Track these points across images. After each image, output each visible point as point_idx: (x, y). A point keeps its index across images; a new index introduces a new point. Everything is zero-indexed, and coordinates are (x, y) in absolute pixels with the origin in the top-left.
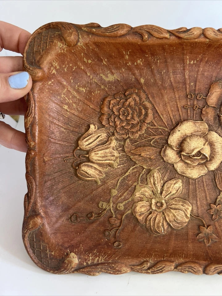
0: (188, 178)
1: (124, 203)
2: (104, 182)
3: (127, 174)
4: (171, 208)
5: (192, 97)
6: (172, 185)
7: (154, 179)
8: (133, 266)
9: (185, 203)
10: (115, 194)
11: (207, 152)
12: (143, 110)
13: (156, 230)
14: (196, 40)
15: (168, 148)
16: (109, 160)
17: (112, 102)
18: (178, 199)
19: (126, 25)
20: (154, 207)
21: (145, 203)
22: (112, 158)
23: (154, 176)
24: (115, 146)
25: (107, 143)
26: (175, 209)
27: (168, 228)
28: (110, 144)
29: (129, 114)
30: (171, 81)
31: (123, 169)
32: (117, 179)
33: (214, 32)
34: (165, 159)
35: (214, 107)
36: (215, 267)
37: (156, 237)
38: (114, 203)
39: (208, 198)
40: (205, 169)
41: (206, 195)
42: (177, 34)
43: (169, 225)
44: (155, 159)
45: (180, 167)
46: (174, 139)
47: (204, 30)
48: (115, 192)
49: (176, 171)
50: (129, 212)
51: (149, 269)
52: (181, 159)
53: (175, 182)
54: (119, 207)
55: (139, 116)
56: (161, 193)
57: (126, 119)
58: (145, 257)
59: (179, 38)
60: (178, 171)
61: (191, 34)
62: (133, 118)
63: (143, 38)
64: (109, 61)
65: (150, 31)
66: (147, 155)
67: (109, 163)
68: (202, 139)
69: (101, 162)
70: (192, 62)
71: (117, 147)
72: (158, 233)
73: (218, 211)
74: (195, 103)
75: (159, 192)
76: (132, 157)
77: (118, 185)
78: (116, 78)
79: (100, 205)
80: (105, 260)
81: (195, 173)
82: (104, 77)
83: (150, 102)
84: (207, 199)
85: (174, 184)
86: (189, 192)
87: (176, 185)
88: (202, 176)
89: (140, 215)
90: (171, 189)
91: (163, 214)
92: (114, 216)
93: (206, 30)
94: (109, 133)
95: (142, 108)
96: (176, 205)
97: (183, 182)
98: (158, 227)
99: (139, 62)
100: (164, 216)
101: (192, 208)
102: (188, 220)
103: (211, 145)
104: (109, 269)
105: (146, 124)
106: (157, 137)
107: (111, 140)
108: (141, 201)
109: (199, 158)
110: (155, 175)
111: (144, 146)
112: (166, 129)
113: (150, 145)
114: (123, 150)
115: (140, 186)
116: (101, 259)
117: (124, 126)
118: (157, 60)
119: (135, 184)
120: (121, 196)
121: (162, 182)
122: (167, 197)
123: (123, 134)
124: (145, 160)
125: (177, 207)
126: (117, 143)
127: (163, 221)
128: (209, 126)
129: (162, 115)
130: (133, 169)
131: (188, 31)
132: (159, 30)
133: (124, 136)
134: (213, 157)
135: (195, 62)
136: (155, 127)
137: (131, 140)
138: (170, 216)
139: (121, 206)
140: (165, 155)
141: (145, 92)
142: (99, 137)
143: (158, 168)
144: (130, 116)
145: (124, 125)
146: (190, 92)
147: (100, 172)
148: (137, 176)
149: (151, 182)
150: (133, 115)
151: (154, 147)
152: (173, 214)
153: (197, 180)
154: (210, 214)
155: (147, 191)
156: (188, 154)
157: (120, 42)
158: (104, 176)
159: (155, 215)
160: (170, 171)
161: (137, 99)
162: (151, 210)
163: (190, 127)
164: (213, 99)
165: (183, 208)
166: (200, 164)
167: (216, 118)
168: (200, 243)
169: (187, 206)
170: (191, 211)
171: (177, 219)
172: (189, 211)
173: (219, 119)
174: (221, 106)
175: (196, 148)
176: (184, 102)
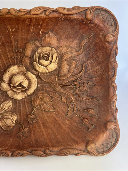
0: (16, 100)
4: (4, 118)
5: (16, 51)
6: (6, 104)
9: (13, 114)
11: (26, 84)
14: (7, 16)
15: (2, 82)
18: (9, 112)
26: (6, 118)
27: (1, 130)
30: (2, 41)
33: (15, 11)
34: (1, 88)
35: (29, 57)
39: (27, 111)
40: (25, 94)
41: (26, 110)
45: (10, 93)
46: (6, 77)
52: (11, 89)
60: (9, 95)
61: (2, 12)
68: (23, 76)
70: (13, 30)
73: (32, 118)
74: (19, 54)
81: (19, 97)
85: (7, 103)
86: (16, 108)
87: (8, 104)
88: (24, 98)
90: (5, 107)
93: (10, 10)
96: (7, 116)
97: (13, 103)
101: (18, 118)
102: (14, 125)
103: (29, 80)
109: (20, 87)
112: (2, 71)
122: (2, 111)
128: (26, 68)
134: (30, 87)
135: (15, 30)
138: (3, 123)
140: (1, 86)
146: (15, 48)
152: (5, 122)
153: (21, 101)
154: (27, 121)
156: (14, 85)
160: (5, 96)
163: (16, 69)
164: (29, 52)
165: (11, 118)
166: (22, 91)
167: (32, 64)
168: (18, 138)
169: (14, 116)
170: (17, 119)
171: (7, 125)
172: (15, 119)
173: (33, 65)
174: (34, 56)
175: (18, 82)
176: (12, 54)
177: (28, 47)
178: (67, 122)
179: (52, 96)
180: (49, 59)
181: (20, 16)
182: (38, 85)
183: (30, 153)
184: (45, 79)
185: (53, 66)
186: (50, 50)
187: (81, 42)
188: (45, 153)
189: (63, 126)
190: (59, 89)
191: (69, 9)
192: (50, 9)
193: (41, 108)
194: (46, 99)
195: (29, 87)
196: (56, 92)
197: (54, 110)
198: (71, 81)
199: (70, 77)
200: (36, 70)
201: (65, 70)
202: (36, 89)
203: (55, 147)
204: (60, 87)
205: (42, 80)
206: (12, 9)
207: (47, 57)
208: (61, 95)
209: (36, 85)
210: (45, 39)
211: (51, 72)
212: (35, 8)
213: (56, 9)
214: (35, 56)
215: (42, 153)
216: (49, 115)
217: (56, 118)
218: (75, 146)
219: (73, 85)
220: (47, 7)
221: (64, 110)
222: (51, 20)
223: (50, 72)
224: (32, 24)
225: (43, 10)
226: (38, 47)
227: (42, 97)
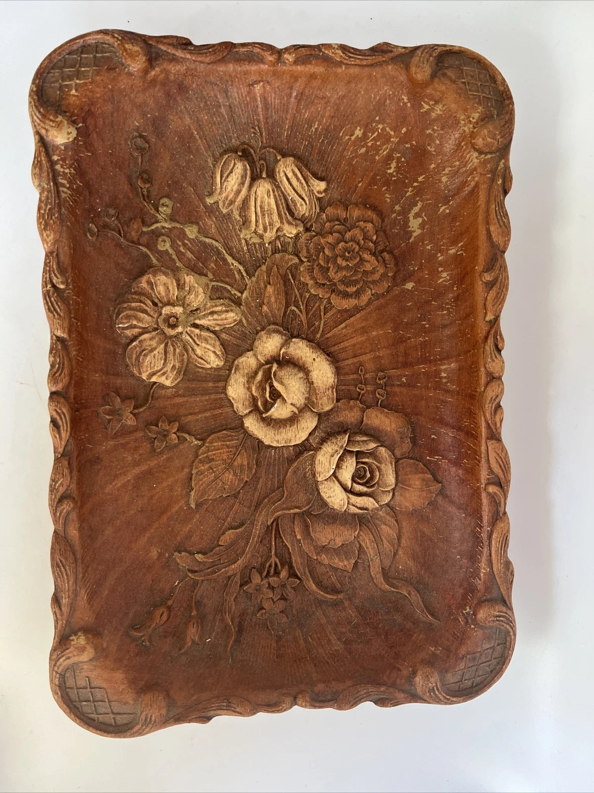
0: (226, 379)
1: (171, 251)
2: (212, 210)
3: (230, 260)
4: (166, 345)
5: (379, 379)
6: (212, 349)
7: (222, 312)
8: (57, 255)
9: (179, 373)
10: (188, 233)
11: (279, 411)
12: (355, 289)
13: (123, 312)
14: (482, 369)
15: (284, 337)
16: (257, 221)
17: (369, 226)
18: (186, 360)
19: (509, 240)
20: (166, 310)
21: (175, 292)
22: (261, 227)
23: (227, 311)
24: (284, 235)
25: (289, 218)
26: (166, 353)
27: (127, 337)
28: (290, 223)
29: (347, 261)
30: (410, 338)
31: (238, 252)
32: (218, 237)
33: (497, 396)
34: (263, 333)
35: (362, 422)
36: (67, 415)
37: (109, 311)
38: (170, 230)
39: (190, 418)
40: (246, 408)
41: (195, 414)
42: (492, 332)
43: (135, 338)
44: (261, 313)
45: (248, 361)
46: (301, 350)
47: (500, 378)
48: (191, 232)
49: (240, 355)
50: (154, 261)
51: (54, 286)
52: (263, 365)
53: (219, 353)
54: (164, 241)
55: (342, 281)
56: (196, 326)
57: (337, 256)
58: (73, 281)
59: (486, 338)
60: (242, 360)
61: (492, 357)
62: (339, 268)
63: (486, 272)
64: (446, 216)
65: (498, 285)
66: (269, 297)
67: (250, 222)
68: (303, 401)
69: (253, 203)
70: (444, 375)
71: (282, 239)
72: (117, 317)
73: (165, 436)
74: (370, 388)
75: (197, 322)
76: (264, 268)
77: (207, 240)
78: (415, 234)
79: (165, 200)
80: (65, 199)
81: (237, 390)
82: (416, 209)
83: (370, 302)
84: (185, 416)
85: (214, 352)
86: (199, 381)
87: (212, 357)
88: (232, 406)
89: (149, 283)
90: (204, 345)
91: (156, 329)
92: (145, 229)
93: (499, 382)
94: (310, 220)
95: (358, 286)
96: (174, 354)
97: (218, 369)
98: (128, 317)
99: (444, 275)
100: (151, 330)
101: (168, 388)
102: (144, 378)
103: (292, 420)
104: (49, 207)
105: (328, 295)
106: (303, 317)
107: (297, 226)
108: (178, 285)
109: (267, 395)
110: (231, 315)
111: (287, 294)
112: (318, 336)
113: (287, 306)
114: (275, 251)
115: (207, 285)
116: (66, 193)
117: (324, 252)
118: (448, 309)
119: (210, 276)
120: (184, 245)
121: (217, 328)
122: (188, 337)
123: (308, 251)
124: (259, 294)
125: (170, 356)
126: (291, 238)
127: (140, 328)
128: (328, 413)
129: (346, 327)
130: (239, 272)
131: (499, 351)
132: (500, 299)
133: (304, 253)
134: (268, 424)
135: (444, 381)
136: (322, 314)
137: (296, 267)
138: (152, 343)
139: (165, 245)
140: (270, 333)
141: (388, 291)
142: (303, 199)
143: (244, 321)
144: (344, 264)
145: (327, 251)
146: (389, 377)
147: (232, 202)
148: (227, 279)
149: (216, 306)
150: (347, 268)
151: (285, 312)
152: (155, 349)
153: (223, 396)
154: (158, 421)
155: (198, 298)
156: (275, 375)
157: (480, 232)
158: (225, 211)
159: (152, 313)
160: (237, 345)
161: (376, 276)
162: (160, 305)
163: (325, 379)
164: (378, 419)
165: (169, 367)
166: (254, 399)
167: (342, 429)
168: (104, 398)
169: (172, 375)
170: (163, 385)
171: (146, 355)
172: (163, 380)
173: (339, 433)
174: (366, 435)
175: (286, 388)
176: (370, 366)
177: (393, 419)
178: (154, 553)
179: (241, 495)
180: (359, 484)
181: (481, 407)
182: (275, 448)
183: (61, 450)
184: (295, 472)
185: (335, 497)
186: (386, 486)
187: (411, 584)
188: (61, 501)
189: (143, 540)
190: (264, 518)
191: (505, 552)
192: (505, 498)
193: (201, 461)
194: (229, 476)
195: (270, 422)
196: (253, 508)
197: (193, 506)
198: (290, 558)
199: (302, 553)
200: (323, 441)
201: (325, 535)
202: (260, 442)
203: (81, 529)
204: (269, 523)
205: (290, 461)
206: (503, 390)
207: (365, 476)
208: (242, 525)
209: (275, 444)
210: (417, 472)
211: (318, 490)
212: (506, 454)
213: (505, 513)
214: (365, 439)
215: (62, 490)
216: (178, 490)
217: (169, 514)
218: (83, 591)
219: (276, 565)
220: (508, 486)
221: (195, 538)
222: (473, 495)
223: (317, 486)
224: (462, 436)
225: (501, 475)
226: (391, 449)
227: (236, 464)
